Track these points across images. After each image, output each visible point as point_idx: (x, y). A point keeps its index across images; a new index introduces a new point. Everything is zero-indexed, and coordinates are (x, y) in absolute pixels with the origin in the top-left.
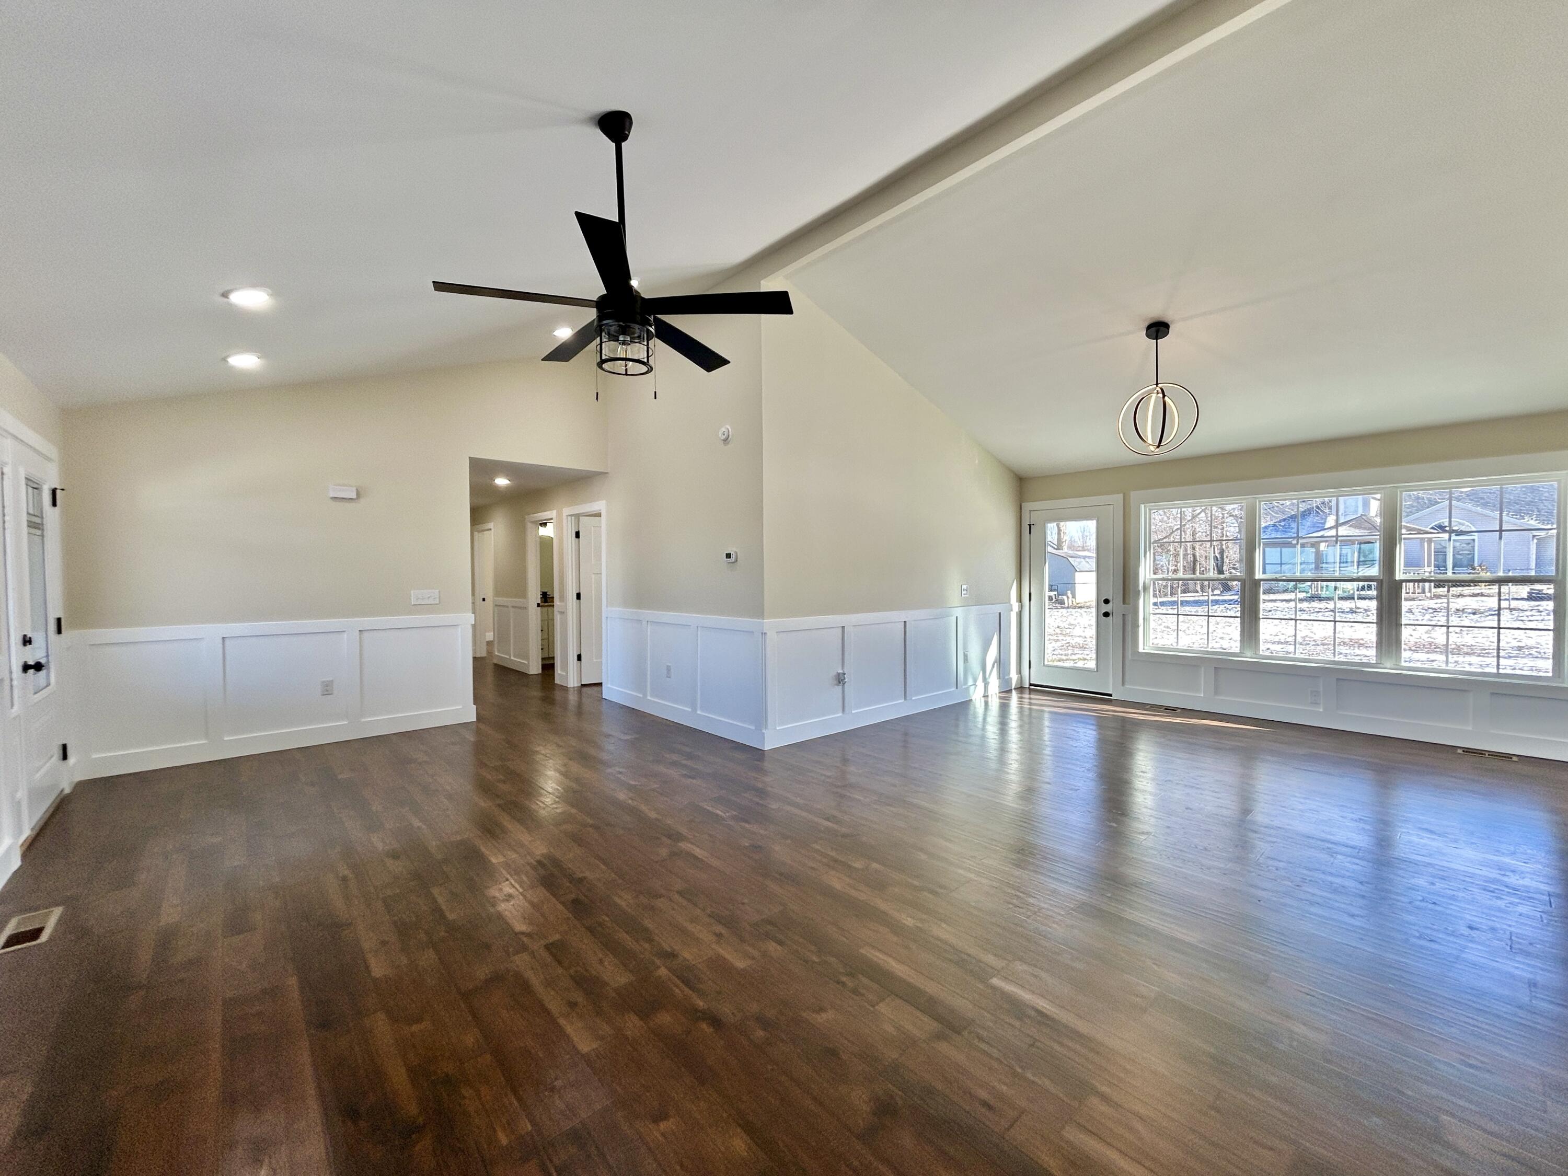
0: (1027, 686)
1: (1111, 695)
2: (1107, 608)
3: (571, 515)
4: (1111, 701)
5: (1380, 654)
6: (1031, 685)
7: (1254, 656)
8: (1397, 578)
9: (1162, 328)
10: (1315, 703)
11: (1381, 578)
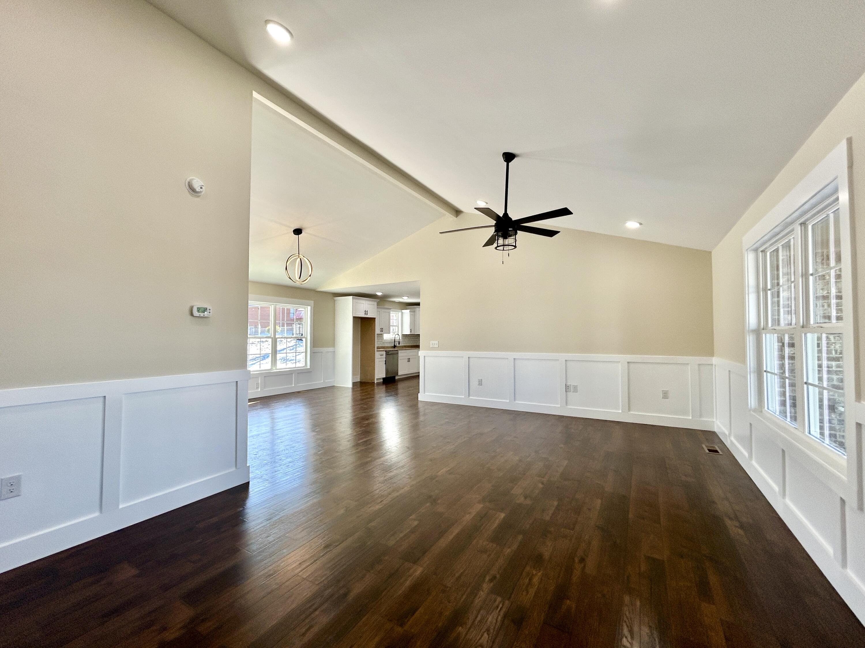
5: (272, 366)
10: (257, 388)
11: (272, 337)
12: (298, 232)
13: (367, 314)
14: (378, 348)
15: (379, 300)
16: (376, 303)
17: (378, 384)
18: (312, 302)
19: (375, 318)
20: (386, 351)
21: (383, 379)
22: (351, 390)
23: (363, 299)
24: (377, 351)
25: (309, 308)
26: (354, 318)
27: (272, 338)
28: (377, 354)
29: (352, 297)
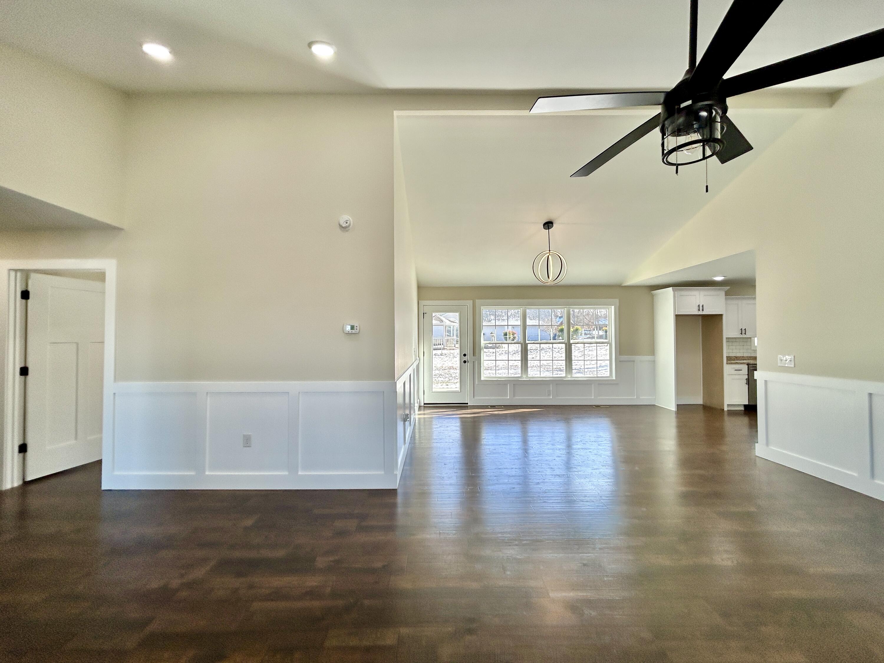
0: (423, 405)
1: (467, 404)
2: (465, 358)
3: (16, 271)
4: (467, 406)
5: (566, 373)
6: (425, 404)
7: (526, 377)
8: (571, 343)
9: (550, 225)
10: (549, 395)
11: (566, 342)
12: (548, 225)
13: (703, 310)
14: (729, 358)
15: (729, 287)
16: (723, 293)
17: (732, 413)
18: (617, 301)
19: (721, 315)
20: (748, 364)
21: (745, 406)
22: (674, 416)
23: (694, 290)
24: (727, 363)
25: (613, 307)
26: (678, 317)
27: (566, 344)
28: (728, 369)
29: (671, 288)
